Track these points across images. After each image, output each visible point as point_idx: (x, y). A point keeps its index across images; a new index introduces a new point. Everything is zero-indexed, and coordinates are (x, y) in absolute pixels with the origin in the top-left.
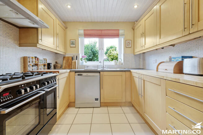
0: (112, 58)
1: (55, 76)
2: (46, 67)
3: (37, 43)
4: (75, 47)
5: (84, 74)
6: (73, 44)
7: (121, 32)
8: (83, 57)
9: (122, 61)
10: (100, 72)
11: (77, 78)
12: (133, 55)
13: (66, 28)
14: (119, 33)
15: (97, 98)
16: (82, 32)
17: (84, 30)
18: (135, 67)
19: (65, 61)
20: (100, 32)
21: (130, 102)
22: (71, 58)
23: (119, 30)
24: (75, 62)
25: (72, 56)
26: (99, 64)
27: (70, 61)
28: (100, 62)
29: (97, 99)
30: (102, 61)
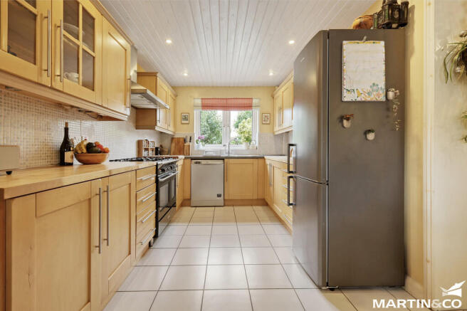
0: (247, 135)
1: (175, 162)
2: (154, 152)
3: (156, 125)
4: (188, 124)
5: (203, 162)
6: (185, 118)
7: (255, 101)
8: (199, 138)
9: (257, 145)
10: (223, 159)
11: (194, 166)
12: (272, 135)
13: (176, 96)
14: (251, 104)
15: (219, 193)
16: (199, 102)
17: (202, 99)
18: (274, 153)
19: (173, 145)
20: (225, 101)
21: (264, 200)
22: (182, 140)
23: (252, 99)
24: (189, 146)
25: (184, 137)
26: (223, 148)
27: (181, 143)
28: (224, 146)
29: (219, 196)
30: (227, 144)
